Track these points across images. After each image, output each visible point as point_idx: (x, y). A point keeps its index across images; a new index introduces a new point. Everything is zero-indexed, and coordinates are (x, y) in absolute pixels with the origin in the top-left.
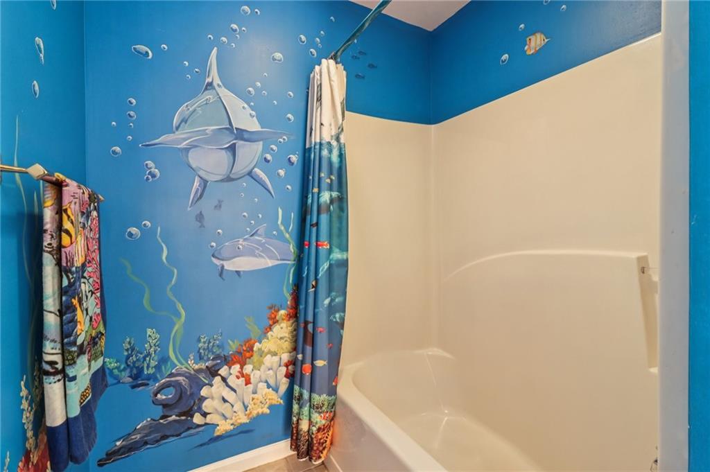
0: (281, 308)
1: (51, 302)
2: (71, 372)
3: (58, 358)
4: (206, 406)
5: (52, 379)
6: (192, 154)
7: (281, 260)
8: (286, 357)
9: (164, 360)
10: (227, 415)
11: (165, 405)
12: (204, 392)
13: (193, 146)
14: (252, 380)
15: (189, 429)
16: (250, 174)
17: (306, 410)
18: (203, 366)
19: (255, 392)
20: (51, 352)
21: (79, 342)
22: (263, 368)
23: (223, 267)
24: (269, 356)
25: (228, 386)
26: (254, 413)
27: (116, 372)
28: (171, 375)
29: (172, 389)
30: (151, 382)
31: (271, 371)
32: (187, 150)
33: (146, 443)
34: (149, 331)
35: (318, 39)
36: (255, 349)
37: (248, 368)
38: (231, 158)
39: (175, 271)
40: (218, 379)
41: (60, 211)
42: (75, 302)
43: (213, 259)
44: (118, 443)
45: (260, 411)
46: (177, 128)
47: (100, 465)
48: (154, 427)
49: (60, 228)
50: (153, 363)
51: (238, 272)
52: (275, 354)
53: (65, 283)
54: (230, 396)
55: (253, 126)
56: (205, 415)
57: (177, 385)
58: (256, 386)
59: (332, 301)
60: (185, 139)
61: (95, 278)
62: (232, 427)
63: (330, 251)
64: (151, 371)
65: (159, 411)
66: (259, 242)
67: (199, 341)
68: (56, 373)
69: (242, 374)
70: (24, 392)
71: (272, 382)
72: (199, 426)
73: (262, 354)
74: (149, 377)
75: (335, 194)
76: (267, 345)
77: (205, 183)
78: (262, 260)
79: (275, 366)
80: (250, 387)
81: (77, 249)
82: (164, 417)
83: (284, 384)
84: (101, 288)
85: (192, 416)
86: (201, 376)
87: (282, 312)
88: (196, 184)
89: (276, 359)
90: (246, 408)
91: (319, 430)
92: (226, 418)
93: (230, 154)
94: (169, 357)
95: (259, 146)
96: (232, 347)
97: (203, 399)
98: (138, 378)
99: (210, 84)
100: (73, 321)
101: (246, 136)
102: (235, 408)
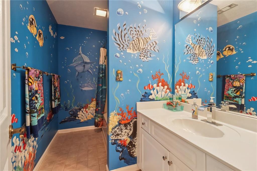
0: (94, 98)
1: (53, 91)
2: (55, 101)
3: (54, 99)
4: (79, 116)
5: (53, 101)
6: (76, 67)
7: (94, 88)
8: (95, 108)
9: (71, 106)
10: (83, 118)
11: (71, 115)
12: (78, 113)
13: (76, 66)
14: (88, 112)
15: (76, 120)
16: (88, 71)
17: (97, 117)
18: (78, 108)
19: (88, 115)
20: (53, 98)
21: (57, 97)
22: (90, 110)
23: (82, 89)
24: (91, 108)
25: (83, 112)
26: (88, 119)
27: (63, 107)
28: (72, 109)
29: (72, 112)
30: (69, 110)
31: (92, 111)
32: (75, 67)
33: (68, 121)
34: (68, 101)
35: (103, 41)
36: (88, 106)
37: (87, 110)
38: (84, 68)
39: (73, 90)
40: (81, 111)
41: (54, 79)
42: (56, 91)
43: (80, 88)
44: (63, 120)
45: (90, 119)
46: (74, 63)
47: (60, 124)
48: (69, 118)
49: (54, 81)
50: (69, 106)
51: (85, 90)
52: (93, 108)
53: (55, 88)
54: (83, 115)
55: (88, 61)
56: (78, 118)
57: (73, 111)
58: (89, 114)
59: (102, 96)
60: (75, 65)
61: (59, 89)
62: (84, 121)
63: (102, 86)
64: (69, 108)
65: (70, 116)
66: (89, 85)
67: (77, 103)
68: (54, 101)
69: (86, 111)
70: (50, 103)
71: (92, 113)
72: (77, 120)
73: (90, 107)
74: (68, 109)
75: (103, 75)
76: (91, 105)
77: (79, 73)
78: (90, 88)
79: (93, 110)
80: (87, 114)
81: (56, 84)
82: (71, 117)
83: (94, 114)
84: (60, 91)
85: (76, 117)
86: (78, 110)
87: (94, 99)
88: (77, 73)
89: (93, 109)
90: (87, 118)
91: (99, 121)
92: (82, 119)
93: (84, 67)
94: (72, 106)
95: (90, 65)
96: (84, 105)
97: (78, 114)
98: (66, 109)
99: (80, 54)
100: (56, 94)
101: (87, 63)
102: (84, 117)
